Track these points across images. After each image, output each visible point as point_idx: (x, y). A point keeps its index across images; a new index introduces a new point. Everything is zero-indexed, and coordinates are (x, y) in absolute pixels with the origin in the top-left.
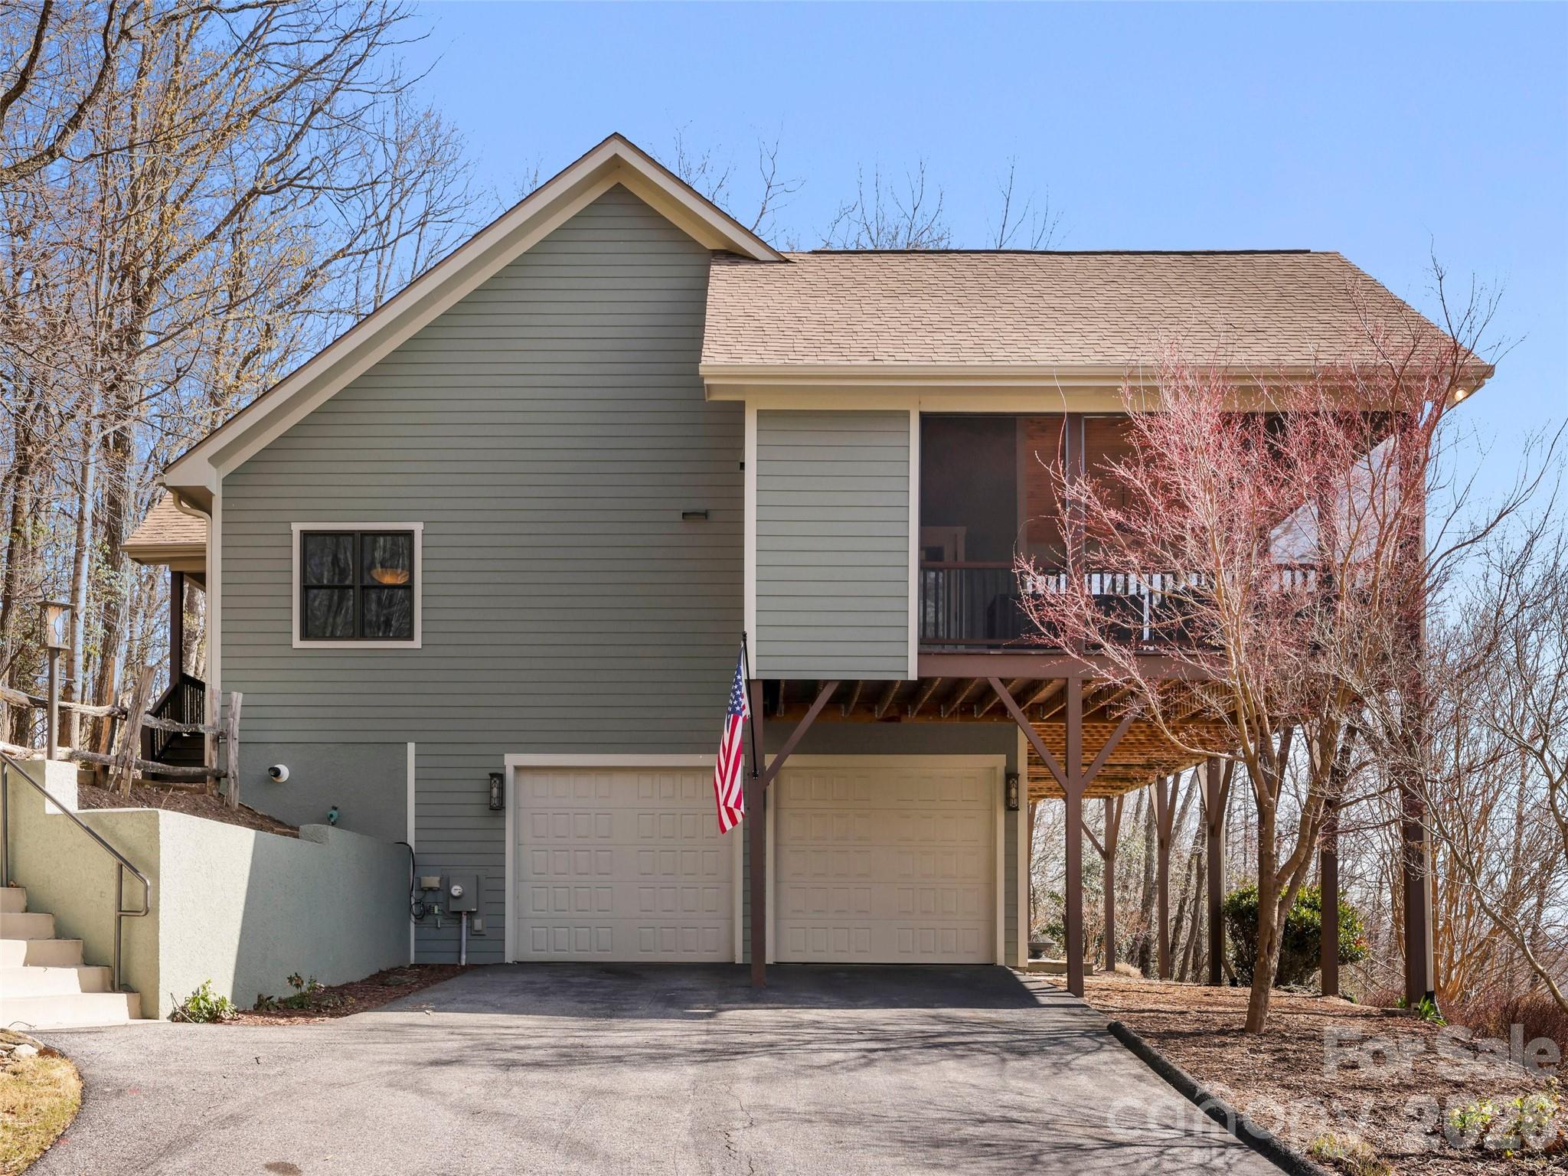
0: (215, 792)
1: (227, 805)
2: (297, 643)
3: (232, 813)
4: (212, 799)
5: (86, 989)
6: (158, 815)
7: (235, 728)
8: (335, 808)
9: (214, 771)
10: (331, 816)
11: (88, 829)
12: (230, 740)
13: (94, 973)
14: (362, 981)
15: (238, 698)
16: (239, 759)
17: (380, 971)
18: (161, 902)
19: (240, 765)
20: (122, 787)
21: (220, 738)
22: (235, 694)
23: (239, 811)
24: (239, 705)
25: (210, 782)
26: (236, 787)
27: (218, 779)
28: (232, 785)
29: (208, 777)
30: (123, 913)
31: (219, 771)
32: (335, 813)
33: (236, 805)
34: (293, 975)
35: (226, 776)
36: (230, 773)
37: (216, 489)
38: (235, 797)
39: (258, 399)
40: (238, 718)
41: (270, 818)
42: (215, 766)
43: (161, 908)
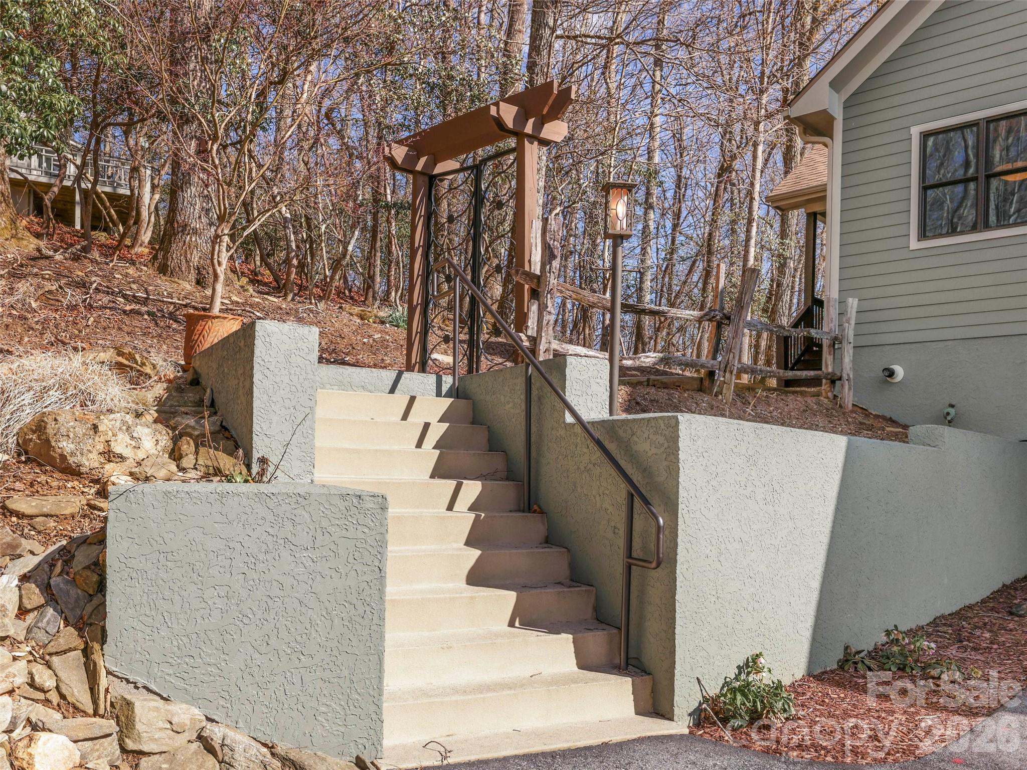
0: (830, 394)
1: (841, 406)
2: (914, 244)
3: (844, 413)
4: (826, 401)
5: (584, 664)
6: (677, 423)
7: (850, 332)
8: (952, 406)
9: (829, 374)
10: (948, 414)
11: (599, 443)
12: (845, 343)
13: (597, 641)
14: (983, 601)
15: (853, 303)
16: (854, 362)
17: (1004, 585)
18: (680, 550)
19: (855, 368)
20: (724, 391)
21: (836, 341)
22: (850, 300)
23: (852, 411)
24: (854, 310)
25: (825, 386)
26: (850, 389)
27: (833, 382)
28: (847, 387)
29: (824, 381)
30: (631, 561)
31: (833, 374)
32: (952, 411)
33: (850, 406)
34: (891, 627)
35: (840, 379)
36: (845, 376)
37: (838, 114)
38: (849, 397)
39: (879, 10)
40: (853, 322)
41: (884, 418)
42: (830, 370)
43: (680, 558)
